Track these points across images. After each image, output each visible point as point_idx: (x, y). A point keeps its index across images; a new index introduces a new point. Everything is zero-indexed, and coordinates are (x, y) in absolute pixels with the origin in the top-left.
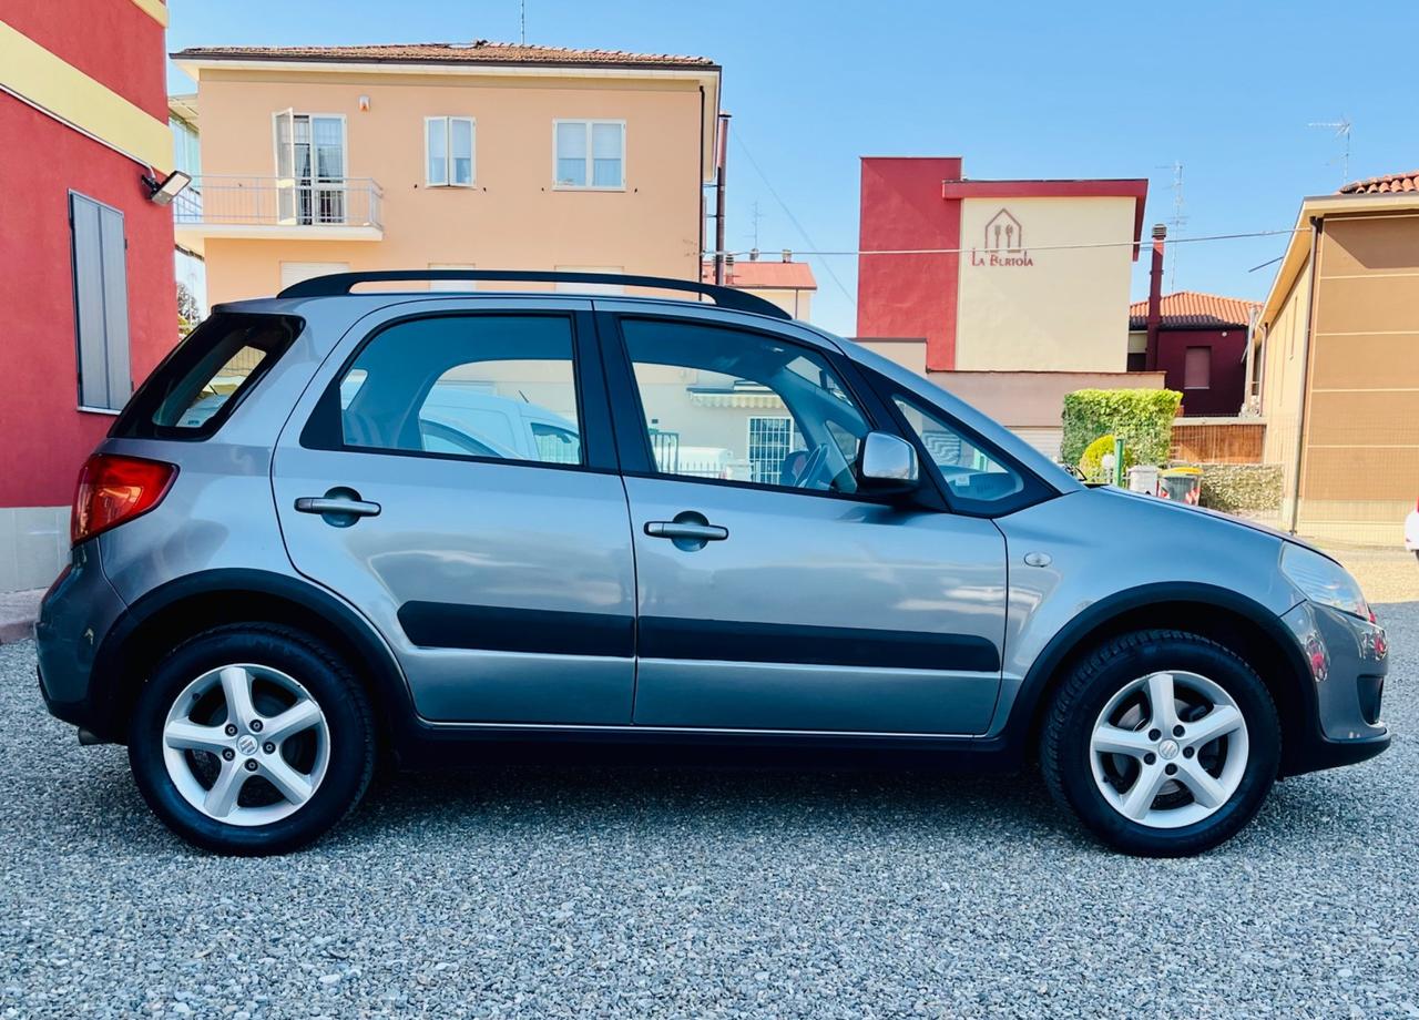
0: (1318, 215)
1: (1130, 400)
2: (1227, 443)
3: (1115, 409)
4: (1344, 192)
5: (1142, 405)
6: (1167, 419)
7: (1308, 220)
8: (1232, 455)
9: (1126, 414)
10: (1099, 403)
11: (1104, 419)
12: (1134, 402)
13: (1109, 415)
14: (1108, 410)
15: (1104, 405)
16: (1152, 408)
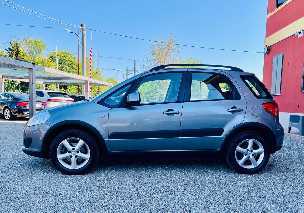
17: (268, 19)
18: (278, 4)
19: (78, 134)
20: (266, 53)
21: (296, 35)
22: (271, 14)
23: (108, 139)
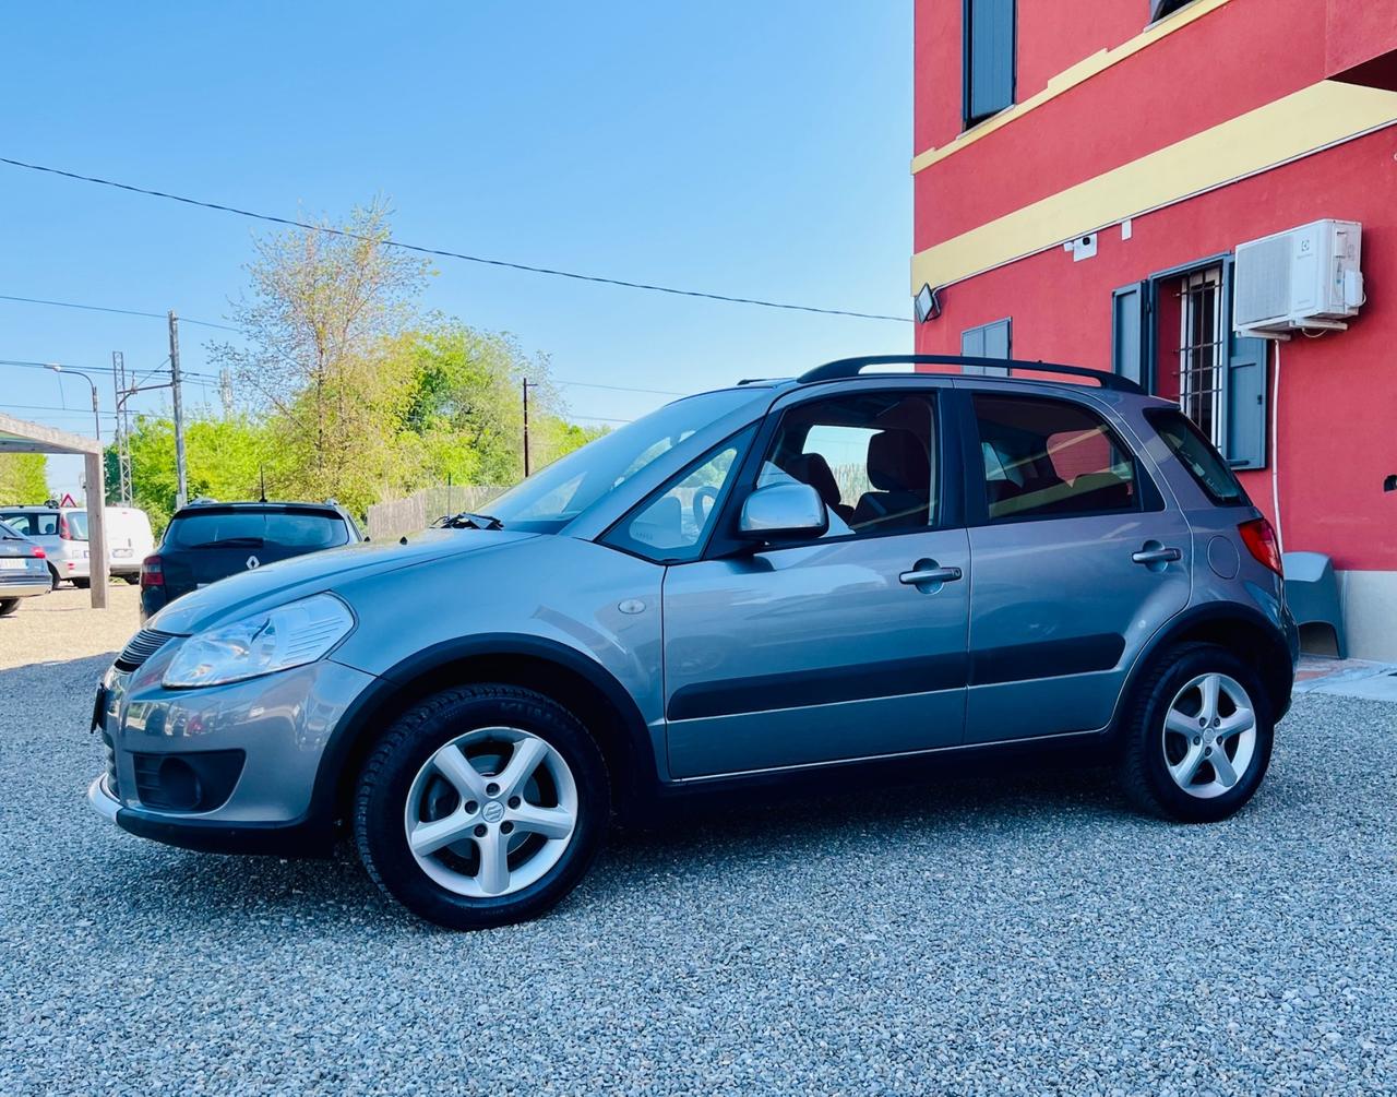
17: (919, 176)
18: (973, 116)
19: (520, 706)
20: (925, 314)
21: (1067, 248)
22: (931, 156)
23: (662, 722)
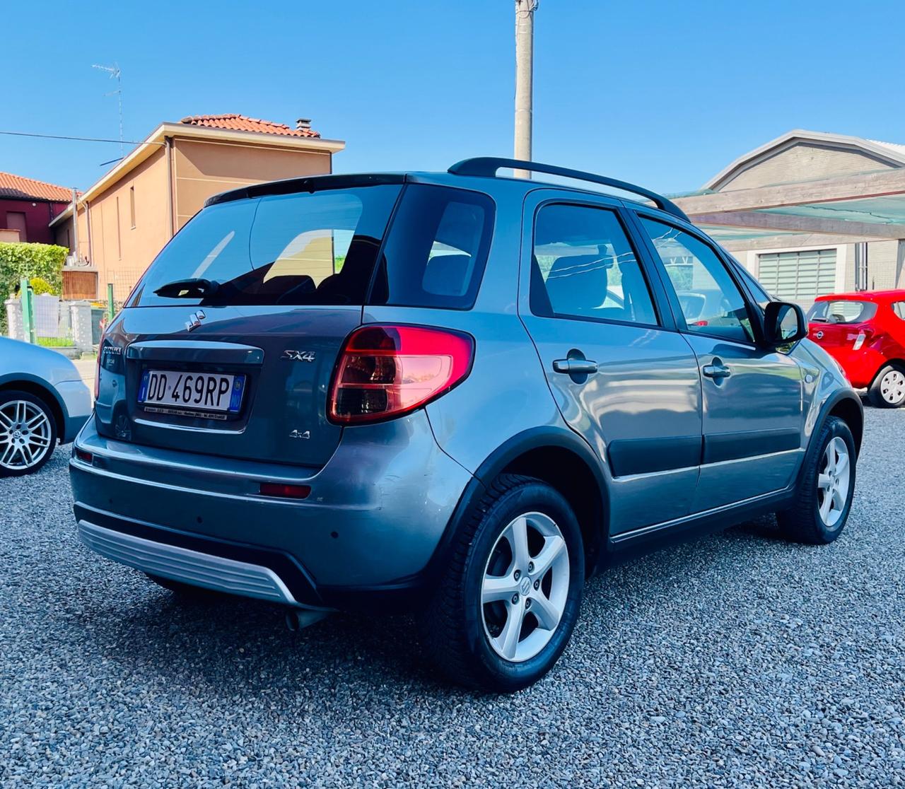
0: (170, 135)
1: (31, 251)
2: (70, 284)
3: (19, 258)
4: (184, 123)
5: (40, 255)
6: (59, 267)
7: (163, 138)
8: (75, 292)
9: (28, 262)
10: (6, 253)
11: (11, 265)
12: (34, 253)
13: (15, 262)
14: (14, 258)
15: (10, 253)
16: (48, 258)
